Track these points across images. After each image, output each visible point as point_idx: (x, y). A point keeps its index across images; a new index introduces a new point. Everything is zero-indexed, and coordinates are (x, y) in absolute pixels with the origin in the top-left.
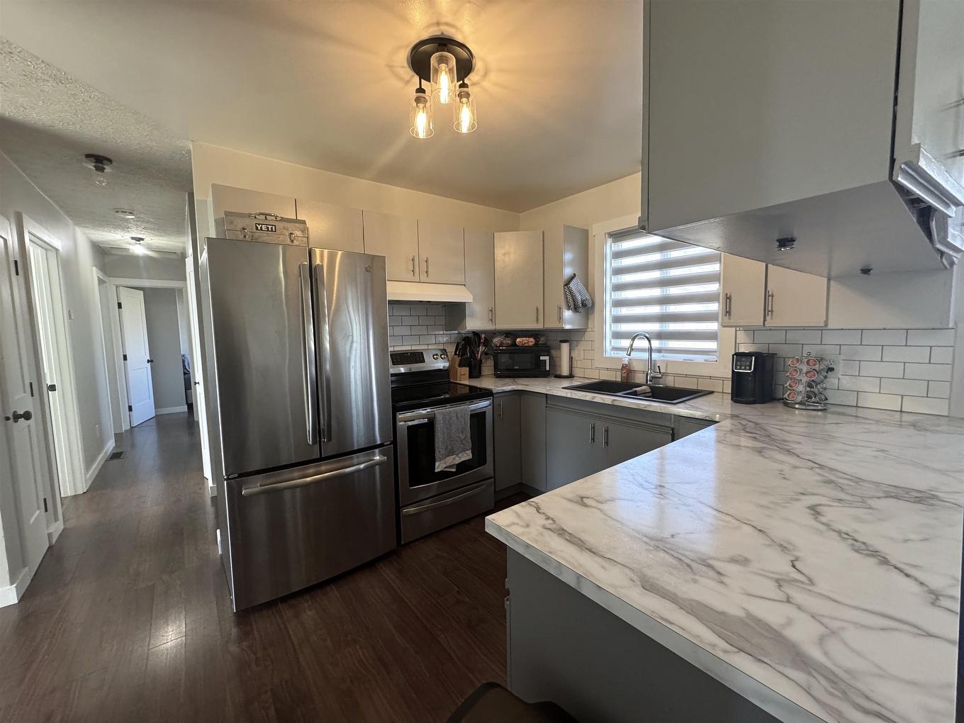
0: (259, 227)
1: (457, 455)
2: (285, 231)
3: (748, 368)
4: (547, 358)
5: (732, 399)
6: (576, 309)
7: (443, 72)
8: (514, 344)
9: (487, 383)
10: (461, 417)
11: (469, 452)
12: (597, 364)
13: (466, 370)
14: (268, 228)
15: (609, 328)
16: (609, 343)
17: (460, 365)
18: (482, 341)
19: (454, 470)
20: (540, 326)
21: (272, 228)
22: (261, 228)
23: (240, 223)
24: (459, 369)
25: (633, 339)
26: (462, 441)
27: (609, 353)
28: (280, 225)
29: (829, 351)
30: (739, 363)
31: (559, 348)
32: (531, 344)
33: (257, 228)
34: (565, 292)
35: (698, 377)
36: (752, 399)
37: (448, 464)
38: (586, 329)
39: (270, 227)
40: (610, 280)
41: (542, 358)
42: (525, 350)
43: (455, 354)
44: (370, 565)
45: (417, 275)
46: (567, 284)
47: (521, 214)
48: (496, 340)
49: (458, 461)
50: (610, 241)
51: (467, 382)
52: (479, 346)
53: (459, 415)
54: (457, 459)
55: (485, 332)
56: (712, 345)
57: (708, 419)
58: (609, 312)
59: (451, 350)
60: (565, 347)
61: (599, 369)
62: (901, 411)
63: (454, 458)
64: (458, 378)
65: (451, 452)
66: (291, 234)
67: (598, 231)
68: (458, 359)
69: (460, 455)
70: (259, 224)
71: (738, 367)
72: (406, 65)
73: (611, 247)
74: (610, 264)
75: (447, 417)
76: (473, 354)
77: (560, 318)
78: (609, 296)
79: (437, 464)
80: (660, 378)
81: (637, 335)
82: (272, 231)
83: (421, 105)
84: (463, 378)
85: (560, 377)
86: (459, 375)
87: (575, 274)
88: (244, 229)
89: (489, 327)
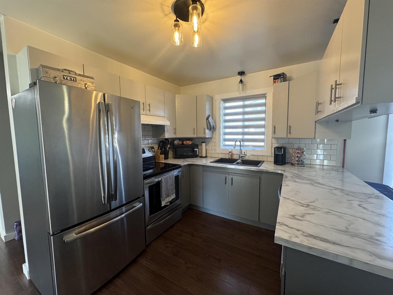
0: (65, 78)
1: (170, 197)
2: (82, 82)
3: (281, 152)
4: (197, 149)
5: (274, 164)
6: (210, 130)
7: (195, 15)
8: (183, 144)
9: (171, 161)
10: (171, 179)
11: (174, 194)
12: (218, 151)
13: (163, 156)
14: (71, 79)
15: (222, 137)
16: (222, 143)
17: (161, 154)
18: (169, 143)
19: (169, 204)
20: (195, 136)
21: (74, 79)
22: (67, 78)
23: (53, 73)
24: (160, 156)
25: (236, 142)
26: (172, 190)
27: (222, 147)
28: (78, 78)
29: (302, 146)
30: (278, 151)
31: (201, 145)
32: (190, 144)
33: (64, 78)
34: (207, 122)
35: (258, 156)
36: (281, 164)
37: (166, 202)
38: (212, 137)
39: (72, 78)
40: (222, 118)
41: (195, 149)
42: (188, 146)
43: (158, 149)
44: (134, 261)
45: (145, 111)
46: (208, 119)
47: (181, 87)
48: (176, 142)
49: (171, 199)
50: (222, 102)
51: (163, 162)
52: (168, 145)
53: (171, 178)
54: (170, 198)
55: (171, 139)
56: (262, 144)
57: (274, 172)
58: (222, 131)
59: (156, 147)
60: (204, 144)
61: (218, 153)
62: (323, 165)
63: (169, 198)
64: (160, 160)
65: (168, 196)
66: (86, 84)
67: (218, 98)
68: (160, 151)
69: (171, 197)
70: (65, 76)
71: (277, 152)
72: (171, 6)
73: (223, 105)
74: (222, 112)
75: (166, 180)
76: (165, 149)
77: (205, 133)
78: (222, 124)
79: (162, 203)
80: (245, 156)
81: (237, 140)
82: (74, 80)
83: (177, 28)
84: (162, 160)
85: (201, 157)
86: (160, 158)
87: (209, 115)
88: (55, 77)
89: (173, 136)
